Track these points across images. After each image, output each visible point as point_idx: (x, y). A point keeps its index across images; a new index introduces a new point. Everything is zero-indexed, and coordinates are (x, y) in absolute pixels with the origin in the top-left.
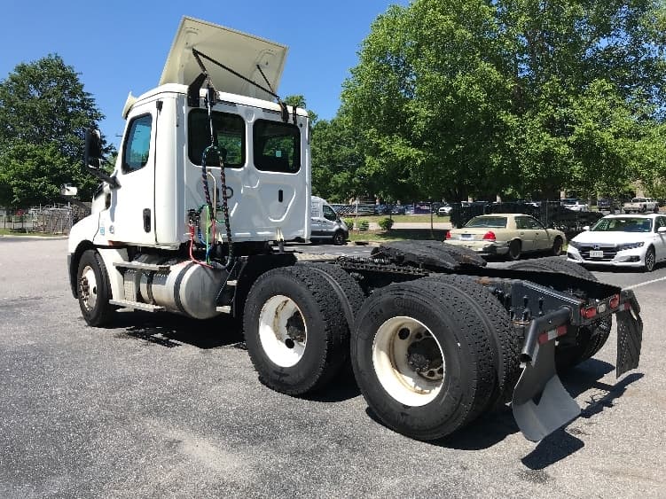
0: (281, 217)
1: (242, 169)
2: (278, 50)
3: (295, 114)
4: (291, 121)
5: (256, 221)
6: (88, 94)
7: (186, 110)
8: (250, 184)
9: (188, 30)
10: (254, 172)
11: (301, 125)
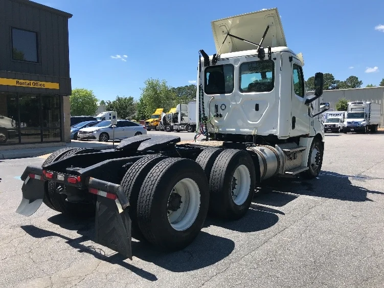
0: (258, 121)
1: (231, 93)
3: (270, 53)
4: (267, 58)
5: (240, 123)
7: (203, 69)
8: (236, 101)
9: (219, 25)
10: (239, 95)
11: (275, 59)
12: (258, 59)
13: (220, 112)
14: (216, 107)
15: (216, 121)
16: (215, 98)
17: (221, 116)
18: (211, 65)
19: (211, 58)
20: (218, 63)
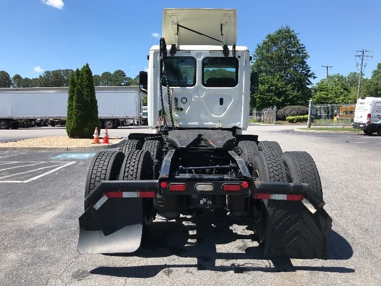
0: (222, 114)
1: (193, 87)
2: (231, 13)
3: (234, 51)
4: (231, 55)
5: (203, 116)
6: (302, 45)
7: (159, 58)
8: (199, 95)
9: (171, 14)
10: (202, 88)
11: (239, 57)
12: (222, 56)
13: (181, 105)
14: (176, 100)
15: (176, 115)
16: (175, 91)
17: (182, 109)
18: (169, 55)
19: (169, 47)
20: (177, 54)
